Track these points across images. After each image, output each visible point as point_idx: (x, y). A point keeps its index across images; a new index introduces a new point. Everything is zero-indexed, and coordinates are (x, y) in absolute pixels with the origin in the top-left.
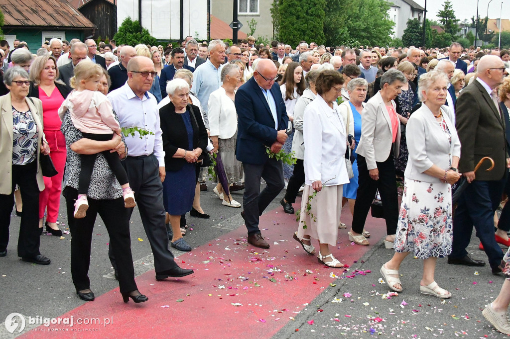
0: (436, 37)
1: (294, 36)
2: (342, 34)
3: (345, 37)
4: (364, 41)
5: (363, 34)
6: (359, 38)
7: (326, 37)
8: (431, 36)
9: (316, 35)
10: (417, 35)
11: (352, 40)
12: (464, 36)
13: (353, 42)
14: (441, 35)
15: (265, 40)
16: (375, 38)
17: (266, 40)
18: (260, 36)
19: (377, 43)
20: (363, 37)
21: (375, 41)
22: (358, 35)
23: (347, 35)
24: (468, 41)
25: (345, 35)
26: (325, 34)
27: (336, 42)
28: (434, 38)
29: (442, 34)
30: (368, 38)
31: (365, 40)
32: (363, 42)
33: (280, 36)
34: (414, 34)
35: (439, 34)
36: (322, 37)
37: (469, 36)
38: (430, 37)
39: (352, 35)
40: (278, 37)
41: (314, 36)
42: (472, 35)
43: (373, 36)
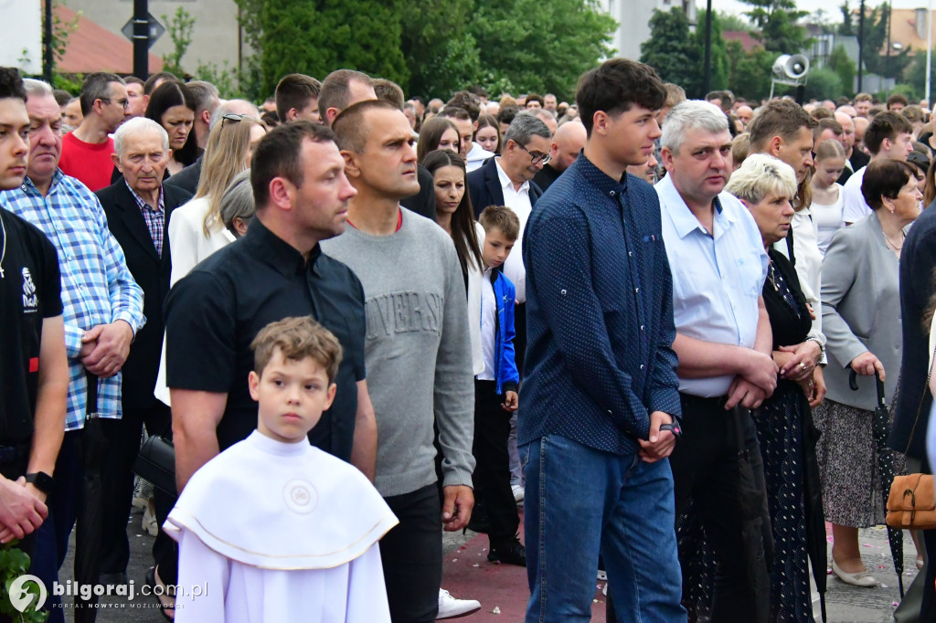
0: (738, 67)
1: (310, 62)
2: (459, 57)
3: (467, 66)
4: (525, 78)
5: (524, 56)
6: (510, 68)
7: (409, 65)
8: (724, 62)
9: (380, 60)
10: (681, 61)
11: (487, 76)
12: (820, 64)
13: (490, 81)
14: (754, 60)
15: (219, 75)
16: (560, 68)
17: (224, 76)
18: (203, 65)
19: (565, 83)
20: (519, 66)
21: (559, 79)
22: (506, 60)
23: (473, 61)
24: (834, 78)
25: (467, 60)
26: (406, 57)
27: (441, 82)
28: (733, 69)
29: (759, 57)
30: (536, 68)
31: (529, 75)
32: (523, 82)
33: (267, 63)
34: (672, 57)
35: (748, 57)
36: (397, 67)
37: (836, 61)
38: (720, 64)
39: (488, 60)
40: (259, 66)
41: (370, 61)
42: (844, 59)
43: (553, 65)
